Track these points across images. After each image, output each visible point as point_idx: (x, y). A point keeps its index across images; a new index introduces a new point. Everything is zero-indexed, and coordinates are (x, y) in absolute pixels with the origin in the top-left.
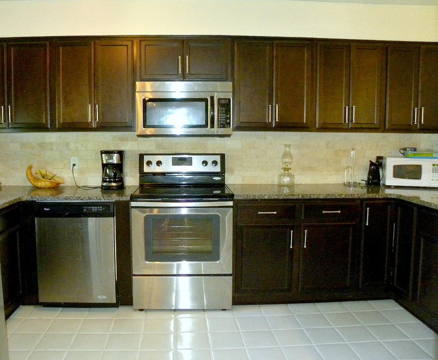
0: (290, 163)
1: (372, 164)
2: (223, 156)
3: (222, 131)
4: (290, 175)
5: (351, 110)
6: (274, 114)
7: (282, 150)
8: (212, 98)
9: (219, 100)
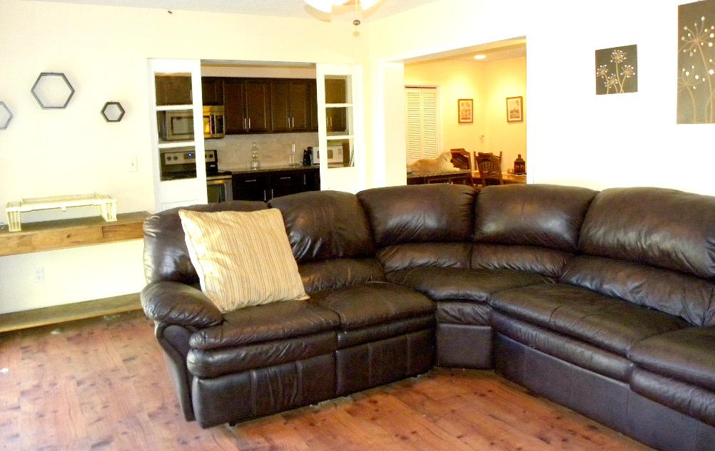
0: (257, 153)
1: (305, 151)
2: (215, 151)
3: (218, 135)
4: (258, 161)
5: (291, 120)
6: (247, 123)
7: (251, 146)
8: (213, 116)
9: (216, 116)
